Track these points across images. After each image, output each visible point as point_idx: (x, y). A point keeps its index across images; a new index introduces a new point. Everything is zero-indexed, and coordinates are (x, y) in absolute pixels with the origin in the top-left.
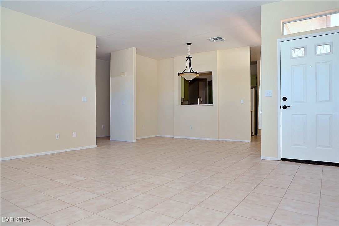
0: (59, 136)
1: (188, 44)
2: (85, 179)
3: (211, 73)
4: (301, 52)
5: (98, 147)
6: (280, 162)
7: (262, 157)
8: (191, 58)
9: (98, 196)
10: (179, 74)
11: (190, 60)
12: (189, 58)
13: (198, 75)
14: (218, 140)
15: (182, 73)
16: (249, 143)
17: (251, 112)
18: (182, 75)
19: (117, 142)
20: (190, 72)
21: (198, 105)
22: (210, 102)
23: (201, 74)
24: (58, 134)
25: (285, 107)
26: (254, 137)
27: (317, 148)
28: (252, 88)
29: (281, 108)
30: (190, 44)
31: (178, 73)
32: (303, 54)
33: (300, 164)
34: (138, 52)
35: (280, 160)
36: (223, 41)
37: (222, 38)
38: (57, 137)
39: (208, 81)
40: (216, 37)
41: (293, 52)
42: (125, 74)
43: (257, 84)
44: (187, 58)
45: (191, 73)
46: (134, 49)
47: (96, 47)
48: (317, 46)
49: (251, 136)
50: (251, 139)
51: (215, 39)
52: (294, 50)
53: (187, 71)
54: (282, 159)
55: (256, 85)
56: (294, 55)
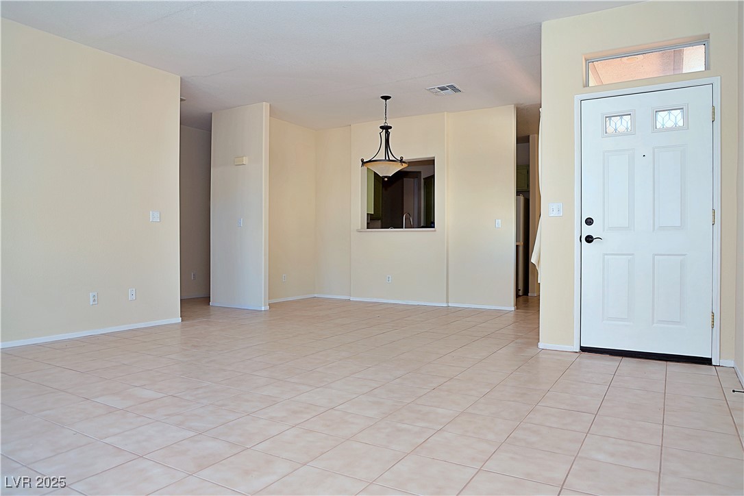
0: (96, 298)
1: (383, 97)
2: (161, 395)
3: (431, 162)
4: (624, 123)
5: (184, 323)
6: (578, 354)
7: (541, 345)
8: (391, 128)
9: (192, 434)
10: (364, 163)
11: (388, 134)
12: (386, 128)
13: (405, 165)
14: (445, 305)
15: (370, 161)
16: (512, 313)
17: (517, 246)
18: (370, 166)
19: (227, 311)
20: (387, 158)
21: (404, 229)
22: (430, 223)
23: (411, 163)
24: (95, 294)
25: (589, 239)
26: (521, 299)
27: (654, 325)
28: (518, 193)
29: (581, 241)
30: (389, 98)
31: (362, 160)
32: (627, 129)
33: (620, 358)
34: (273, 112)
35: (578, 350)
36: (458, 93)
37: (457, 87)
38: (92, 299)
39: (423, 176)
40: (445, 85)
41: (608, 123)
42: (245, 160)
43: (528, 186)
44: (381, 127)
45: (389, 160)
46: (265, 106)
47: (181, 100)
48: (656, 112)
49: (516, 298)
50: (517, 304)
51: (443, 89)
52: (610, 120)
53: (382, 156)
54: (583, 349)
55: (526, 188)
56: (610, 130)
